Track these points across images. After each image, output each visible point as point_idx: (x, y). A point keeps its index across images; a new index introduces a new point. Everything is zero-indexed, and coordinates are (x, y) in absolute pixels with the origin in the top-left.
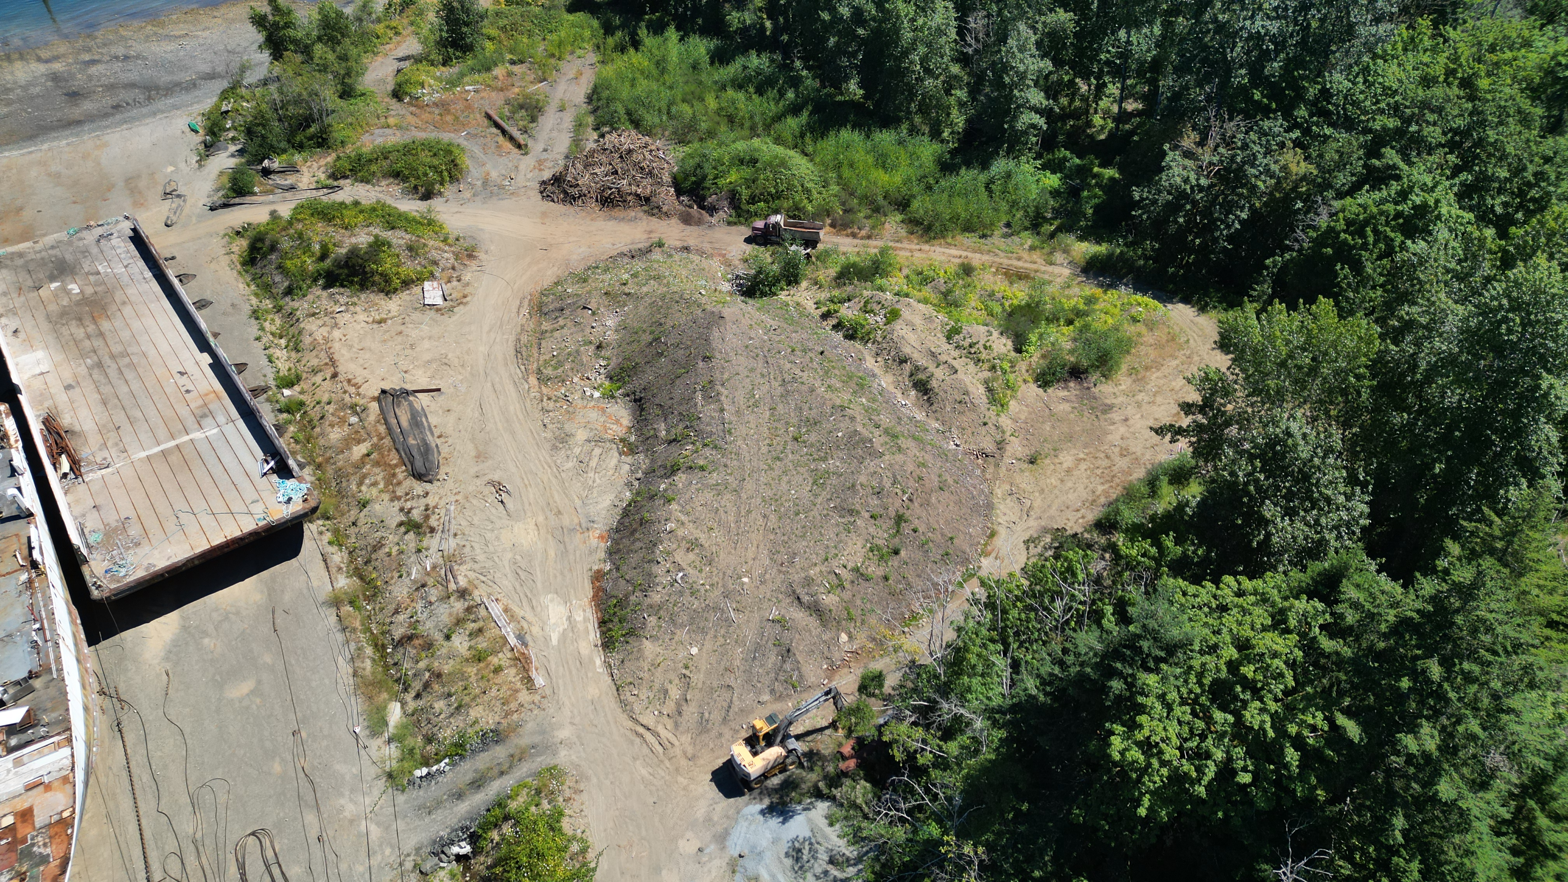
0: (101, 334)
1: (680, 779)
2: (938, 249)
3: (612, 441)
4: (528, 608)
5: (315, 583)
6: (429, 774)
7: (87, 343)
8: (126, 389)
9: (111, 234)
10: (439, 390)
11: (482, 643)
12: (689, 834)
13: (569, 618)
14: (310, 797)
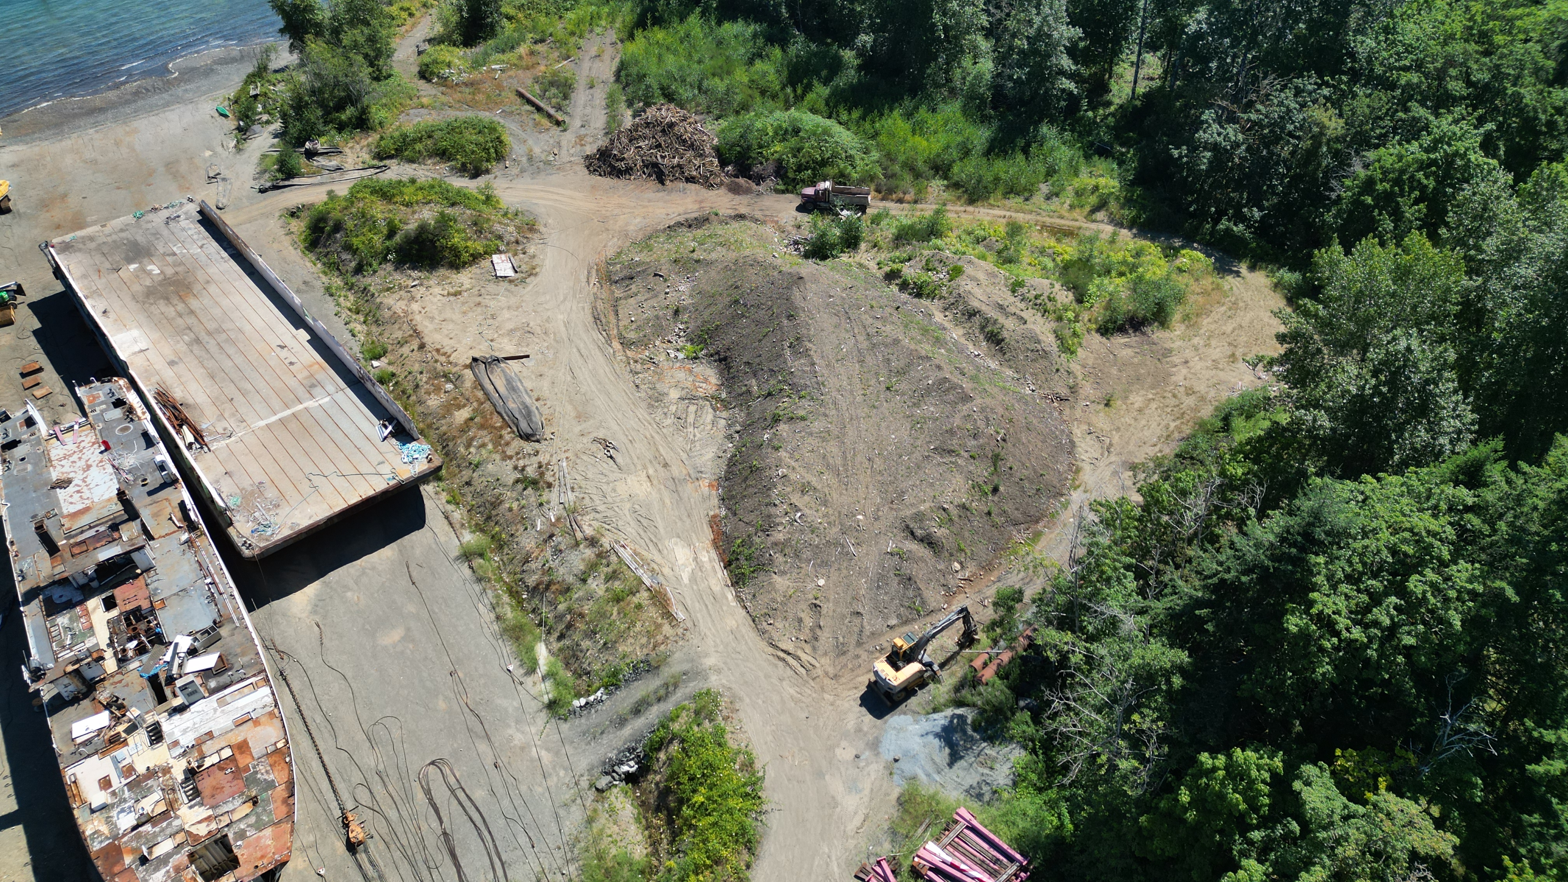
0: (192, 312)
1: (826, 696)
2: (982, 210)
3: (705, 398)
4: (655, 552)
5: (442, 539)
6: (587, 703)
7: (180, 321)
8: (230, 364)
9: (179, 217)
10: (528, 356)
11: (617, 585)
12: (844, 743)
13: (696, 559)
14: (478, 728)
